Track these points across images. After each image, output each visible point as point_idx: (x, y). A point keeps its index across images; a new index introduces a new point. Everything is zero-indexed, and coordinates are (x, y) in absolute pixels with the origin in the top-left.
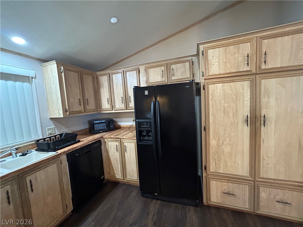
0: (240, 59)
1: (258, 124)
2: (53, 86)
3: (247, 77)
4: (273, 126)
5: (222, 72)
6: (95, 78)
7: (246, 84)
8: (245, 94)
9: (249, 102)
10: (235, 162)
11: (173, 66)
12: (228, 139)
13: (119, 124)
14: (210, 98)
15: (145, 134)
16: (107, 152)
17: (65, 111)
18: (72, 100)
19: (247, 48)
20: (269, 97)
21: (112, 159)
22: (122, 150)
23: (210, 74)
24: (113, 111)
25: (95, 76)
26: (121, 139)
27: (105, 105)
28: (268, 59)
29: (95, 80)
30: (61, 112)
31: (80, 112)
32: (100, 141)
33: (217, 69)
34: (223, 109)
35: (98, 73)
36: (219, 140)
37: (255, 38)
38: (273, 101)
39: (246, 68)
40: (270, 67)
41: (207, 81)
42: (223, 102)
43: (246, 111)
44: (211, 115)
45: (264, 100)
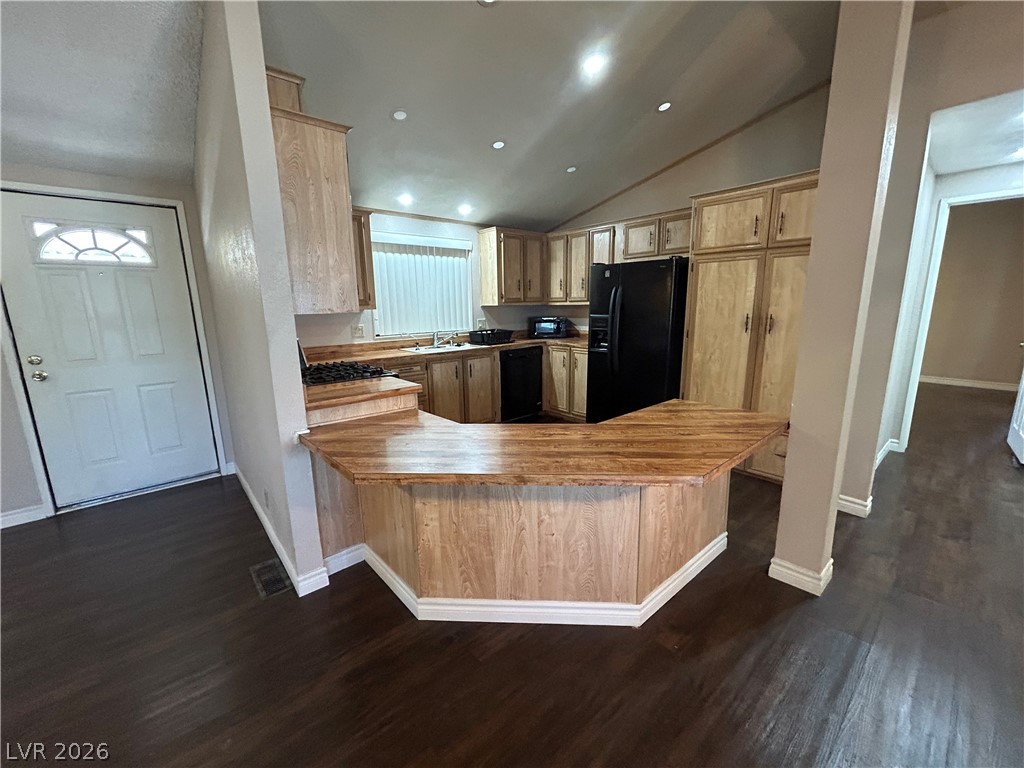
0: (747, 223)
1: (762, 329)
2: (490, 261)
3: (753, 253)
4: (783, 333)
5: (719, 244)
6: (545, 244)
7: (752, 265)
8: (749, 279)
9: (753, 294)
10: (724, 390)
11: (670, 225)
12: (718, 351)
13: (577, 328)
14: (699, 285)
15: (600, 337)
16: (550, 369)
17: (501, 297)
18: (509, 282)
19: (758, 207)
20: (782, 286)
21: (556, 378)
22: (571, 365)
23: (703, 246)
24: (568, 303)
25: (544, 239)
26: (571, 347)
27: (557, 292)
28: (787, 225)
29: (545, 248)
30: (496, 298)
31: (518, 300)
32: (541, 348)
33: (714, 238)
34: (715, 304)
35: (550, 235)
36: (705, 353)
37: (770, 192)
38: (787, 292)
39: (754, 239)
40: (788, 238)
41: (698, 258)
42: (716, 291)
43: (747, 307)
44: (697, 312)
45: (775, 291)
